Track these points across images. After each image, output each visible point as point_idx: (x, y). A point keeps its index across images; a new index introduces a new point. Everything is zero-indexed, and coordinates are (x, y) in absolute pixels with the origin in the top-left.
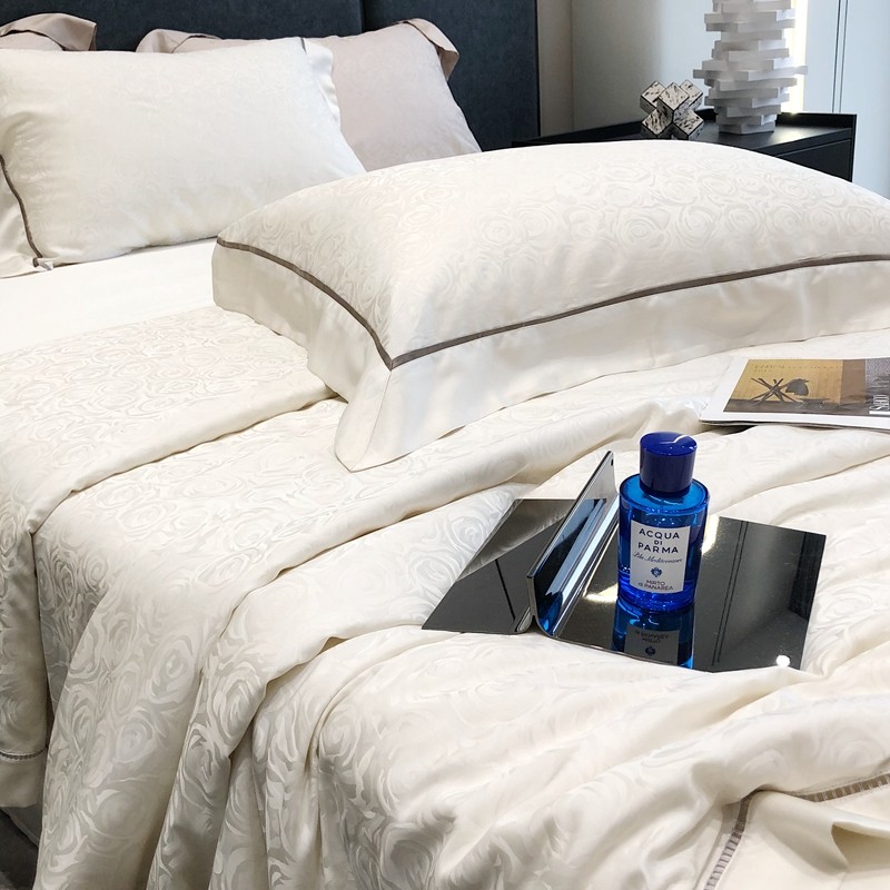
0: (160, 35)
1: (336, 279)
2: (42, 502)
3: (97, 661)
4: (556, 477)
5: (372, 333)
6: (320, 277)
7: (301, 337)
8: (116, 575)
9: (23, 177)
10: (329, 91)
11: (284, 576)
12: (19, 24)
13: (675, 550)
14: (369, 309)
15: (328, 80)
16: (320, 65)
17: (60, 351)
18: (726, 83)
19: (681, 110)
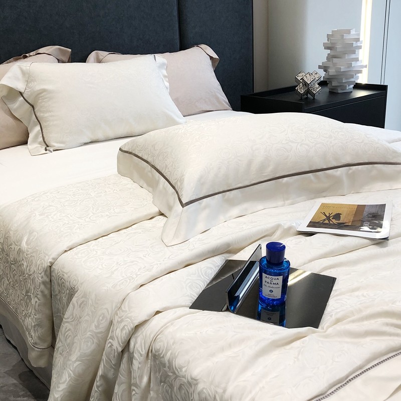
0: (97, 53)
1: (164, 169)
2: (54, 255)
3: (74, 315)
4: (242, 251)
5: (177, 192)
6: (158, 167)
7: (151, 189)
8: (82, 284)
9: (42, 114)
10: (165, 76)
11: (142, 288)
12: (41, 50)
13: (277, 284)
14: (176, 183)
15: (165, 72)
16: (162, 66)
17: (59, 192)
18: (332, 71)
19: (312, 84)
